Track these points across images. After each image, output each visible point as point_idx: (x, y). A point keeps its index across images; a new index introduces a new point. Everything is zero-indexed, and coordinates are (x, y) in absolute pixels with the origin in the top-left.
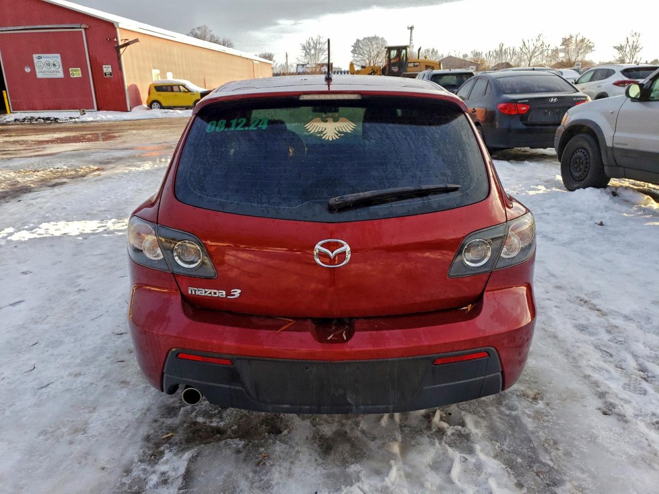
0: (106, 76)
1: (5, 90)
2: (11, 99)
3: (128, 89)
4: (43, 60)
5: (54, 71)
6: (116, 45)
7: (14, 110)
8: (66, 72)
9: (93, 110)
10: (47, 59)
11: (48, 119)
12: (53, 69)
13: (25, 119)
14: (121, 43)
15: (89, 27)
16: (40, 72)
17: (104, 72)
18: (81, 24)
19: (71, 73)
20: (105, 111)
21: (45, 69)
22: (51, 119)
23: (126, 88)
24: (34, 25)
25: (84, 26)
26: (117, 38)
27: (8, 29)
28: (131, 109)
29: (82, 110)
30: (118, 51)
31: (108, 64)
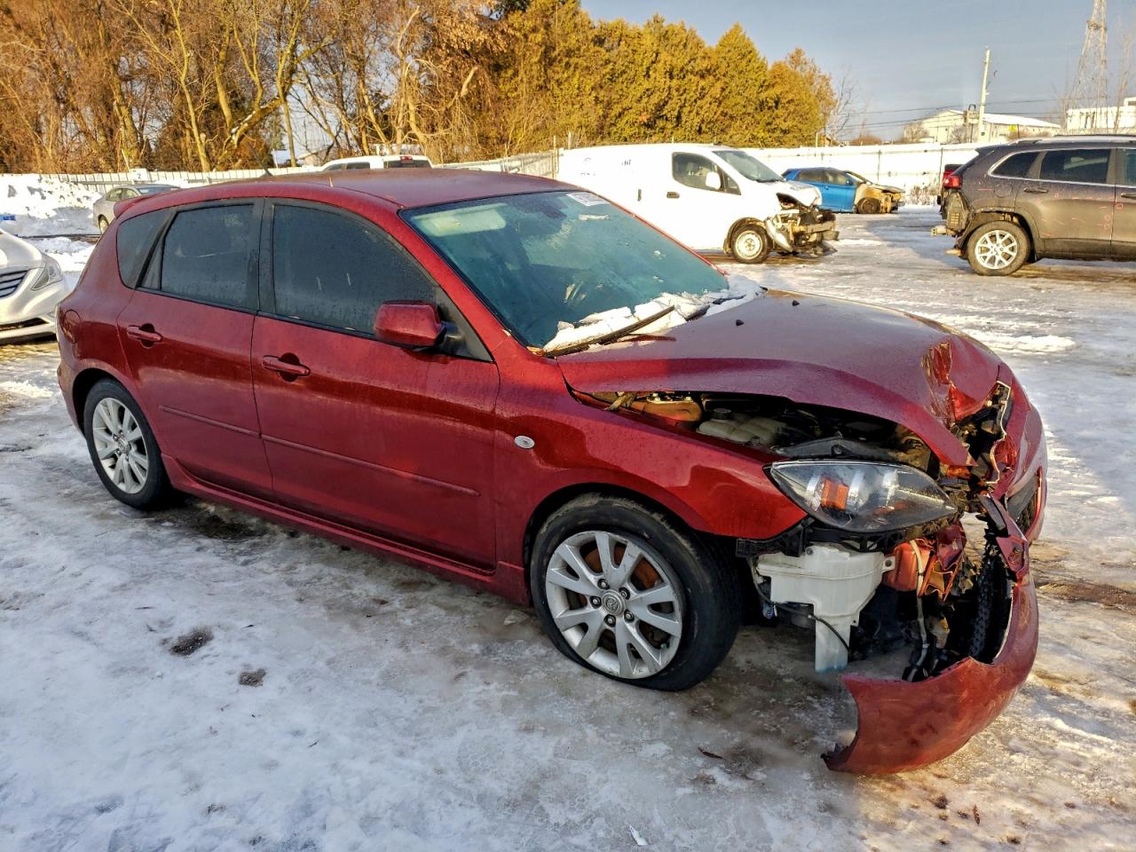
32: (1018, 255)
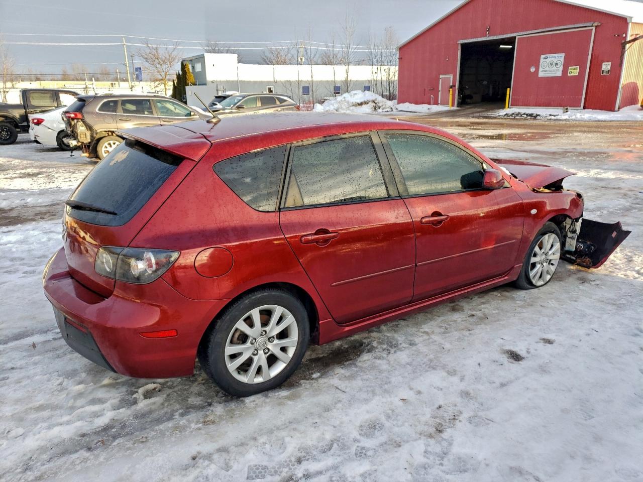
0: (603, 73)
1: (510, 88)
2: (512, 96)
3: (623, 87)
4: (548, 60)
5: (554, 70)
6: (623, 41)
7: (511, 105)
8: (565, 70)
9: (579, 108)
10: (553, 59)
11: (531, 115)
12: (554, 68)
13: (513, 114)
14: (629, 39)
15: (601, 24)
16: (543, 71)
17: (603, 69)
18: (594, 22)
19: (569, 71)
20: (591, 110)
21: (547, 68)
22: (534, 115)
23: (621, 86)
24: (551, 27)
25: (596, 24)
26: (626, 34)
27: (528, 32)
28: (619, 109)
29: (565, 108)
30: (624, 47)
31: (608, 62)
32: (118, 141)
